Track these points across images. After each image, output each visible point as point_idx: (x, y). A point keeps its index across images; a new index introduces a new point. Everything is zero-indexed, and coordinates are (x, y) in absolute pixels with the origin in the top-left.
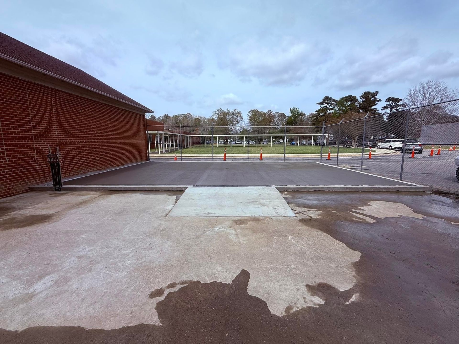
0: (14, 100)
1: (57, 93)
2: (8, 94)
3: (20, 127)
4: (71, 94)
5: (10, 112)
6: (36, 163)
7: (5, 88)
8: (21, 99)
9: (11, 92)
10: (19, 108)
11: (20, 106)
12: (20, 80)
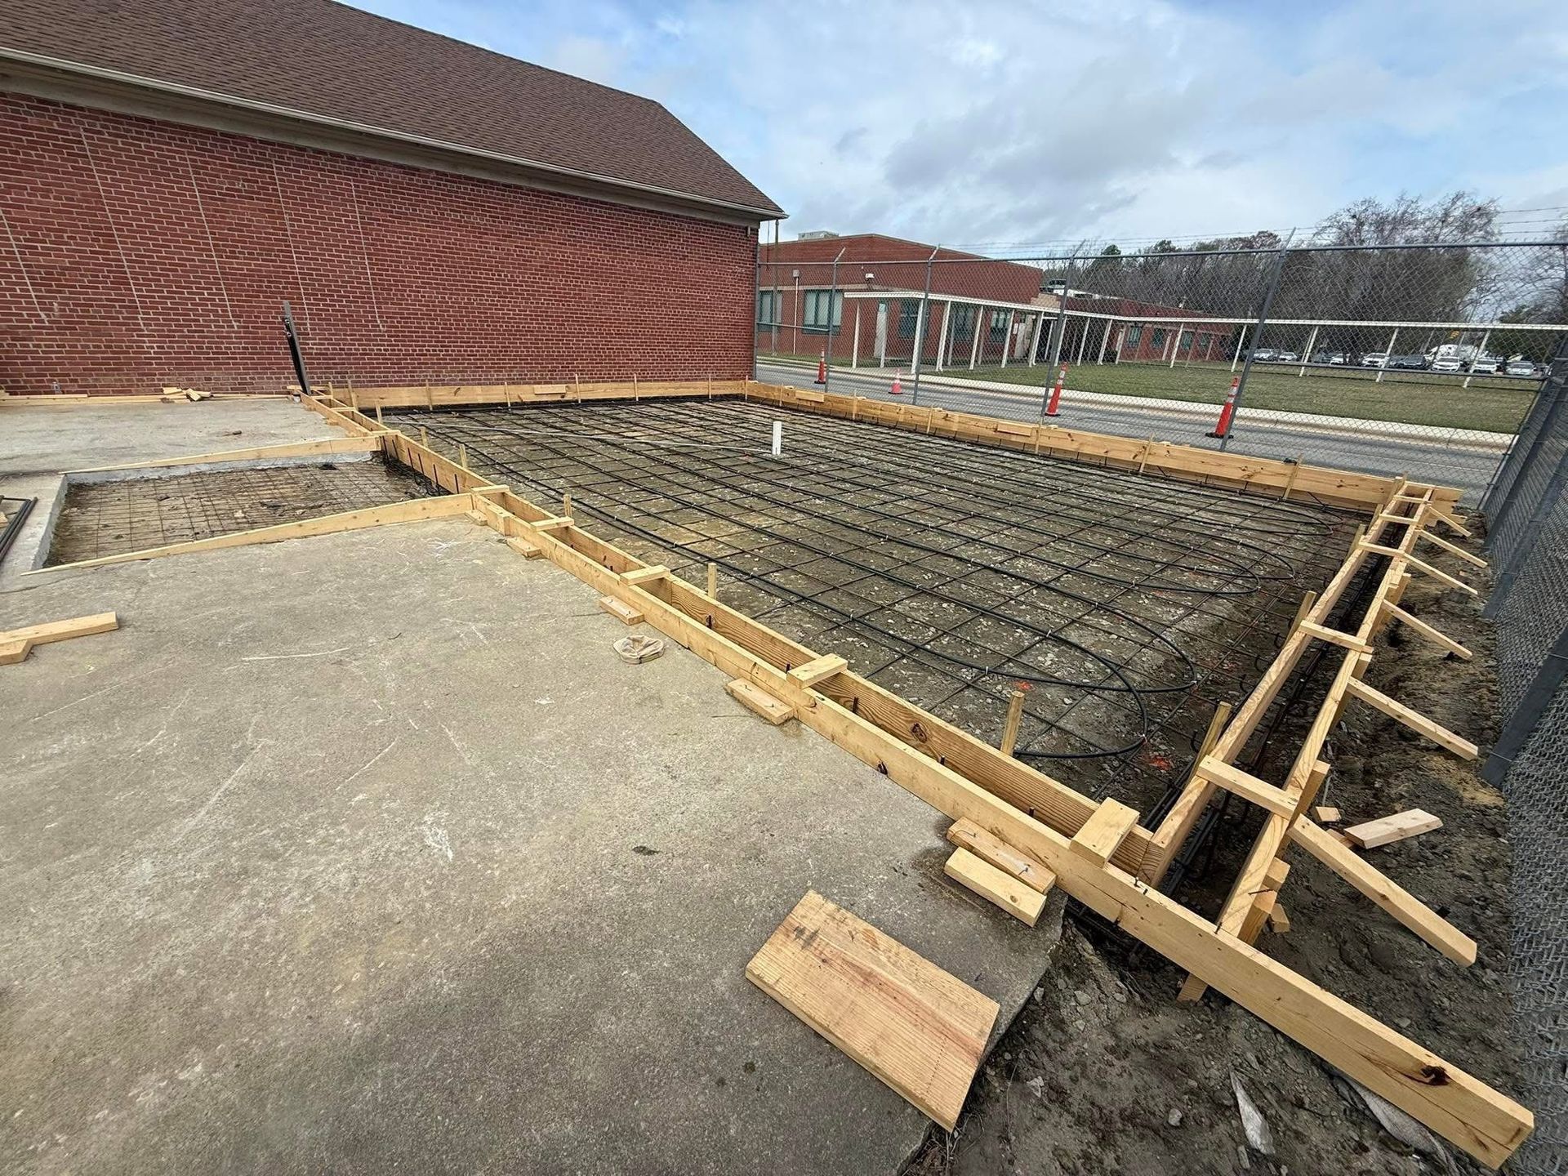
0: (240, 191)
1: (369, 167)
2: (224, 177)
3: (261, 255)
4: (418, 170)
5: (233, 219)
6: (310, 339)
7: (215, 164)
8: (259, 187)
9: (232, 173)
10: (254, 210)
11: (257, 204)
12: (254, 140)
